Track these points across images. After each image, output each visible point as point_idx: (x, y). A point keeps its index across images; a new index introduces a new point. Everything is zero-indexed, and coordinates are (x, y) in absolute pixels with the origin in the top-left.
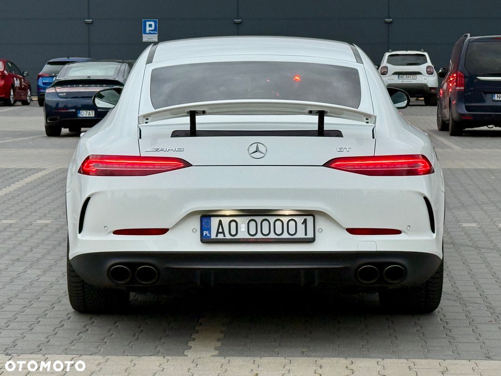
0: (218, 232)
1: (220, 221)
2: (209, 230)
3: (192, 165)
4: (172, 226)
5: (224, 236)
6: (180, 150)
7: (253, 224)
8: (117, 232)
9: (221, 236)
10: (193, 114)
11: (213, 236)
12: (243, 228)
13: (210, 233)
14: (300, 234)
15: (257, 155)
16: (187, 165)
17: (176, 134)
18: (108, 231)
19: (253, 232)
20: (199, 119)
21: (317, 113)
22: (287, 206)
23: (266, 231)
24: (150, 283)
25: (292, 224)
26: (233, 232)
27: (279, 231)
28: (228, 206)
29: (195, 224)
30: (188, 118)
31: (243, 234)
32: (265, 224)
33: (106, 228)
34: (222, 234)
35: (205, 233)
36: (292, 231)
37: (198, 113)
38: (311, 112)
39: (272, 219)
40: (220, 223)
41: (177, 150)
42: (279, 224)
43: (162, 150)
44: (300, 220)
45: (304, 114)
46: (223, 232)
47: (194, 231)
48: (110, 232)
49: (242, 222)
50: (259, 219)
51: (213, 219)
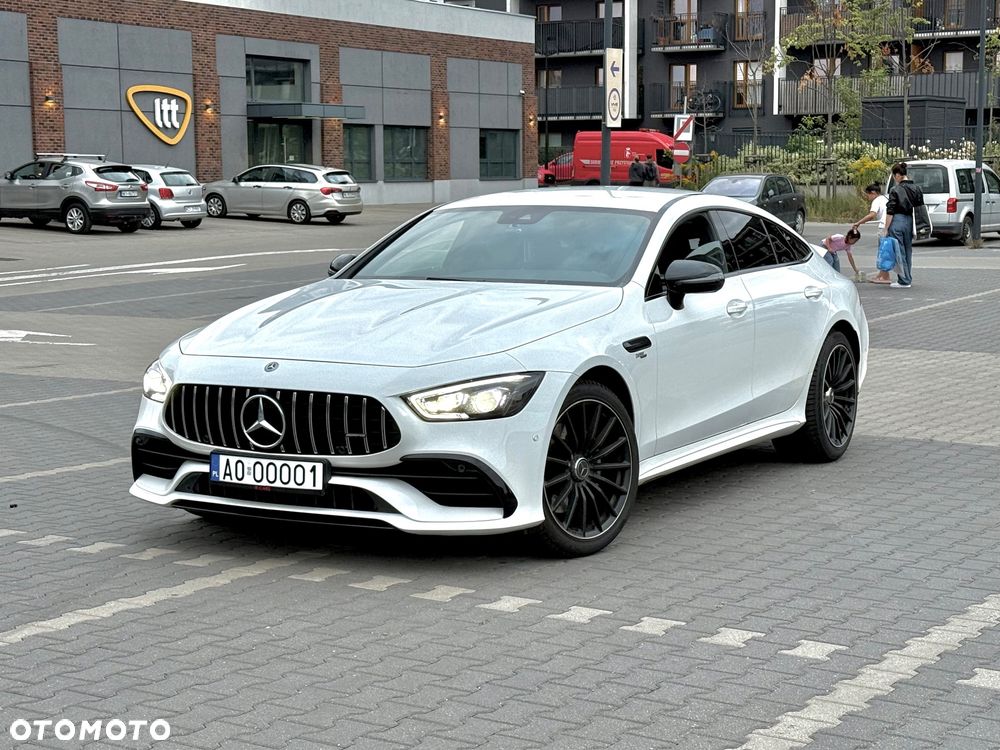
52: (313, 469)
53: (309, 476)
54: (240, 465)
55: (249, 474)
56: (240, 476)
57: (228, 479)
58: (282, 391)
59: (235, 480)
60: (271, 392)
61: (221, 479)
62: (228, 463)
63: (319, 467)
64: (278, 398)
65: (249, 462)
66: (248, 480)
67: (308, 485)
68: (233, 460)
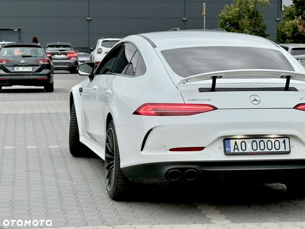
0: (235, 149)
1: (236, 142)
2: (229, 147)
3: (218, 109)
4: (208, 145)
5: (239, 151)
6: (209, 100)
7: (254, 143)
8: (172, 150)
9: (236, 151)
10: (214, 78)
11: (232, 151)
12: (249, 146)
13: (230, 149)
14: (282, 149)
15: (255, 102)
16: (215, 108)
17: (201, 90)
18: (167, 149)
19: (255, 148)
20: (218, 81)
21: (285, 77)
22: (273, 132)
23: (262, 148)
24: (192, 180)
25: (277, 143)
26: (244, 148)
27: (270, 147)
28: (239, 133)
29: (221, 144)
30: (212, 80)
31: (249, 150)
32: (262, 143)
33: (165, 147)
34: (237, 150)
35: (227, 149)
36: (277, 147)
37: (217, 77)
38: (282, 77)
39: (265, 140)
40: (236, 143)
41: (207, 100)
42: (269, 143)
43: (198, 100)
44: (281, 140)
45: (278, 78)
46: (238, 149)
47: (220, 148)
48: (167, 150)
49: (249, 142)
50: (258, 140)
51: (231, 141)
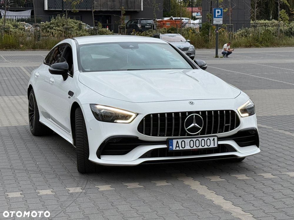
52: (214, 140)
53: (212, 142)
54: (183, 142)
55: (187, 145)
56: (183, 146)
57: (178, 149)
58: (202, 111)
59: (181, 148)
60: (198, 112)
61: (174, 149)
62: (177, 142)
63: (216, 138)
64: (201, 114)
65: (187, 141)
66: (187, 147)
67: (212, 146)
68: (180, 141)
